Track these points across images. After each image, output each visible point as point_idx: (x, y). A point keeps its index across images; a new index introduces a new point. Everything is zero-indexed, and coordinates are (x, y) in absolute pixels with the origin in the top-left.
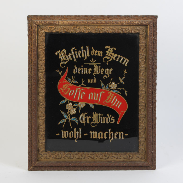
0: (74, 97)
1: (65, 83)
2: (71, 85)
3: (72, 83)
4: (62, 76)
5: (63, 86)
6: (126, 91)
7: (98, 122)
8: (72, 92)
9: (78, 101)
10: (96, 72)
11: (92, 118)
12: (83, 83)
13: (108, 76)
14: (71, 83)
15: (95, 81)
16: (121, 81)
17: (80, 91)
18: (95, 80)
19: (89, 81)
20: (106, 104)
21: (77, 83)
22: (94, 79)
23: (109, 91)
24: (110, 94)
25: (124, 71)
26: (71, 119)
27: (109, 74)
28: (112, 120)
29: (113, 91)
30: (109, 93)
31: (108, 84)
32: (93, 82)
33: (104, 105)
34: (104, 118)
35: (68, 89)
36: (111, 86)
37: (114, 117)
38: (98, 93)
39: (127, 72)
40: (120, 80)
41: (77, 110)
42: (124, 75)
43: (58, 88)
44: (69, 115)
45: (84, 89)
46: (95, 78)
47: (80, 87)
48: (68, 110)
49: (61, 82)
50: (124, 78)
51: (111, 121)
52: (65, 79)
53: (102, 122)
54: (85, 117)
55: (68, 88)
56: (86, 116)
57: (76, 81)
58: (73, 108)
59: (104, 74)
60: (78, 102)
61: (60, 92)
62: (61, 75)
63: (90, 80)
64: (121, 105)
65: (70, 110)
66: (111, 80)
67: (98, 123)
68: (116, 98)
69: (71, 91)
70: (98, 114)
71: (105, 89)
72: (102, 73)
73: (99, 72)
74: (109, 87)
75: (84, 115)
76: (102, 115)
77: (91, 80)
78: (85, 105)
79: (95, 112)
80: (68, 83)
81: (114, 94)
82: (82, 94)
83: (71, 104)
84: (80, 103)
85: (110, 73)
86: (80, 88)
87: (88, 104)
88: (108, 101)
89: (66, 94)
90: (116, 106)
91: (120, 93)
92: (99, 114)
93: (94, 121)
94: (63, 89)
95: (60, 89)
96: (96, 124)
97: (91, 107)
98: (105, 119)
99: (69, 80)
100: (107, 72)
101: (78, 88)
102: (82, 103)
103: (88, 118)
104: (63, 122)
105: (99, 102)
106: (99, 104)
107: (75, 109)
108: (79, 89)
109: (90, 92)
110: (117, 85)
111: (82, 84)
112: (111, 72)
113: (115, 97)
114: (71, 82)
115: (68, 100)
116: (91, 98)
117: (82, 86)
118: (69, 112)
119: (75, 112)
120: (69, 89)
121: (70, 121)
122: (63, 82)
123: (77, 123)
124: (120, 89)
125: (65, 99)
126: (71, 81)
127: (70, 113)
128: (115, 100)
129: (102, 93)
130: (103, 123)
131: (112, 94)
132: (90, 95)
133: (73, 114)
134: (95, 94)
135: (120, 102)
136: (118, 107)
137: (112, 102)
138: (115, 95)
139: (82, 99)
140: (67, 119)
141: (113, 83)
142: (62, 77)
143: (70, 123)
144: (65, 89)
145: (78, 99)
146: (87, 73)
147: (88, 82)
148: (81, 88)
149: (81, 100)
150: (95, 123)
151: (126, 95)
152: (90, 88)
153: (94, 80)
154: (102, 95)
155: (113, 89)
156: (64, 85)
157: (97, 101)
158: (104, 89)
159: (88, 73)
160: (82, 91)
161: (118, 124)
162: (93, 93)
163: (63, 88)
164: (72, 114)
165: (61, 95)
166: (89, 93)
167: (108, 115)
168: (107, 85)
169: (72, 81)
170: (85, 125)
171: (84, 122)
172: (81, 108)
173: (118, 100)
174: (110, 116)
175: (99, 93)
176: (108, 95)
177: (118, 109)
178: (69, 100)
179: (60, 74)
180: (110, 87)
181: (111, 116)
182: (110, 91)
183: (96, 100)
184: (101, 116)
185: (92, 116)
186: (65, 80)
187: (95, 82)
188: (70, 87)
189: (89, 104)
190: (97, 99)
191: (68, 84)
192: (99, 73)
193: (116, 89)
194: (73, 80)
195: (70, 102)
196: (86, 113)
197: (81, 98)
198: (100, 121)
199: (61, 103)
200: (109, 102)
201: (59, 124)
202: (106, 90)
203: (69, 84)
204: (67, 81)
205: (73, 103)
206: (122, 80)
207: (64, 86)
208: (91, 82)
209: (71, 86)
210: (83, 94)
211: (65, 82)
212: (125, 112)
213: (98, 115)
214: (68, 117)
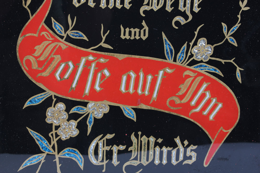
0: (74, 85)
1: (43, 39)
2: (64, 45)
3: (69, 39)
4: (32, 15)
5: (36, 48)
6: (238, 69)
7: (147, 160)
8: (67, 68)
9: (85, 98)
10: (148, 4)
11: (129, 149)
12: (104, 38)
13: (186, 17)
14: (62, 37)
15: (145, 35)
16: (227, 37)
17: (93, 65)
18: (145, 31)
19: (124, 35)
20: (175, 109)
21: (85, 38)
22: (141, 27)
23: (188, 67)
24: (188, 76)
25: (240, 3)
26: (61, 153)
27: (192, 12)
28: (188, 154)
29: (201, 66)
30: (186, 73)
31: (185, 45)
32: (137, 37)
33: (167, 112)
34: (165, 150)
35: (52, 59)
36: (195, 50)
37: (194, 145)
38: (153, 75)
39: (248, 8)
40: (225, 32)
41: (82, 126)
42: (239, 16)
43: (18, 54)
44: (54, 141)
45: (107, 60)
46: (144, 23)
47: (95, 52)
48: (52, 124)
49: (28, 35)
50: (238, 25)
51: (186, 158)
52: (43, 23)
53: (157, 162)
54: (108, 148)
55: (52, 56)
56: (109, 143)
57: (81, 33)
58: (68, 120)
59: (176, 12)
60: (86, 101)
61: (25, 68)
62: (29, 11)
63: (127, 30)
64: (221, 109)
65: (59, 126)
66: (196, 33)
67: (145, 165)
68: (206, 89)
69: (63, 66)
70: (148, 137)
71: (175, 60)
72: (169, 9)
73: (158, 5)
74: (189, 54)
75: (102, 141)
76: (160, 140)
77: (132, 29)
78: (107, 110)
79: (140, 133)
80: (52, 37)
81: (200, 78)
82: (99, 75)
83: (61, 106)
84: (91, 105)
85: (196, 10)
86: (94, 55)
87: (119, 108)
88: (181, 97)
89: (46, 74)
90: (205, 113)
91: (221, 74)
92: (152, 139)
93: (132, 158)
94: (36, 58)
95: (25, 59)
96: (140, 166)
97: (127, 116)
98: (169, 153)
99: (58, 26)
100: (185, 6)
101: (87, 54)
102: (99, 103)
103: (115, 149)
104: (34, 162)
105: (151, 102)
106: (153, 108)
107: (74, 123)
108: (91, 58)
109: (126, 70)
110: (214, 48)
111: (102, 44)
112: (199, 6)
113: (205, 86)
114: (63, 34)
115: (53, 94)
116: (127, 87)
117: (101, 49)
118: (54, 132)
119: (75, 133)
120: (58, 58)
121: (57, 160)
122: (36, 35)
123: (82, 166)
124: (223, 61)
125: (44, 91)
126: (63, 32)
127: (57, 135)
128: (203, 96)
129: (165, 74)
130: (161, 164)
131: (196, 77)
132: (124, 78)
133: (68, 137)
134: (141, 75)
135: (219, 101)
136: (211, 117)
137: (193, 103)
138: (206, 79)
139: (101, 92)
140: (48, 154)
141: (202, 42)
142: (31, 18)
143: (58, 166)
144: (42, 59)
145: (87, 91)
146: (119, 6)
147: (122, 37)
148: (99, 57)
149: (95, 96)
150: (136, 163)
151: (240, 80)
152: (126, 56)
153: (142, 31)
154: (163, 80)
155: (202, 61)
156: (40, 44)
157: (146, 99)
158: (170, 61)
159: (123, 8)
160: (100, 67)
161: (205, 166)
162: (137, 72)
163: (36, 54)
164: (64, 138)
165: (30, 78)
166: (124, 73)
167: (178, 140)
168: (182, 48)
169: (69, 32)
170: (104, 171)
171: (102, 161)
172: (95, 118)
173: (213, 96)
174: (183, 144)
175: (155, 74)
176: (183, 81)
177: (211, 121)
178: (57, 95)
179: (26, 7)
180: (192, 56)
181: (186, 143)
182: (192, 68)
183: (144, 94)
184: (156, 144)
185: (130, 144)
186: (43, 29)
187: (144, 38)
188: (59, 51)
189: (122, 106)
190: (147, 93)
191: (53, 42)
192: (160, 6)
193: (210, 62)
194: (71, 28)
195: (59, 100)
196: (109, 136)
197: (97, 88)
198: (152, 157)
199: (27, 104)
200: (185, 101)
201: (21, 168)
202: (178, 63)
203: (56, 43)
204: (51, 32)
205: (70, 104)
206: (230, 33)
207: (39, 49)
208: (132, 38)
209: (64, 47)
210: (103, 76)
211: (43, 33)
212: (230, 131)
213: (148, 141)
214: (50, 147)
